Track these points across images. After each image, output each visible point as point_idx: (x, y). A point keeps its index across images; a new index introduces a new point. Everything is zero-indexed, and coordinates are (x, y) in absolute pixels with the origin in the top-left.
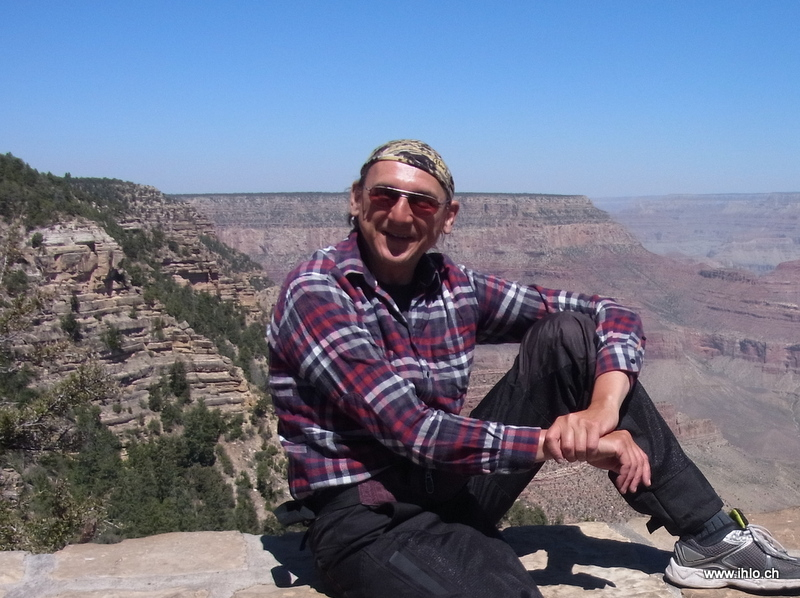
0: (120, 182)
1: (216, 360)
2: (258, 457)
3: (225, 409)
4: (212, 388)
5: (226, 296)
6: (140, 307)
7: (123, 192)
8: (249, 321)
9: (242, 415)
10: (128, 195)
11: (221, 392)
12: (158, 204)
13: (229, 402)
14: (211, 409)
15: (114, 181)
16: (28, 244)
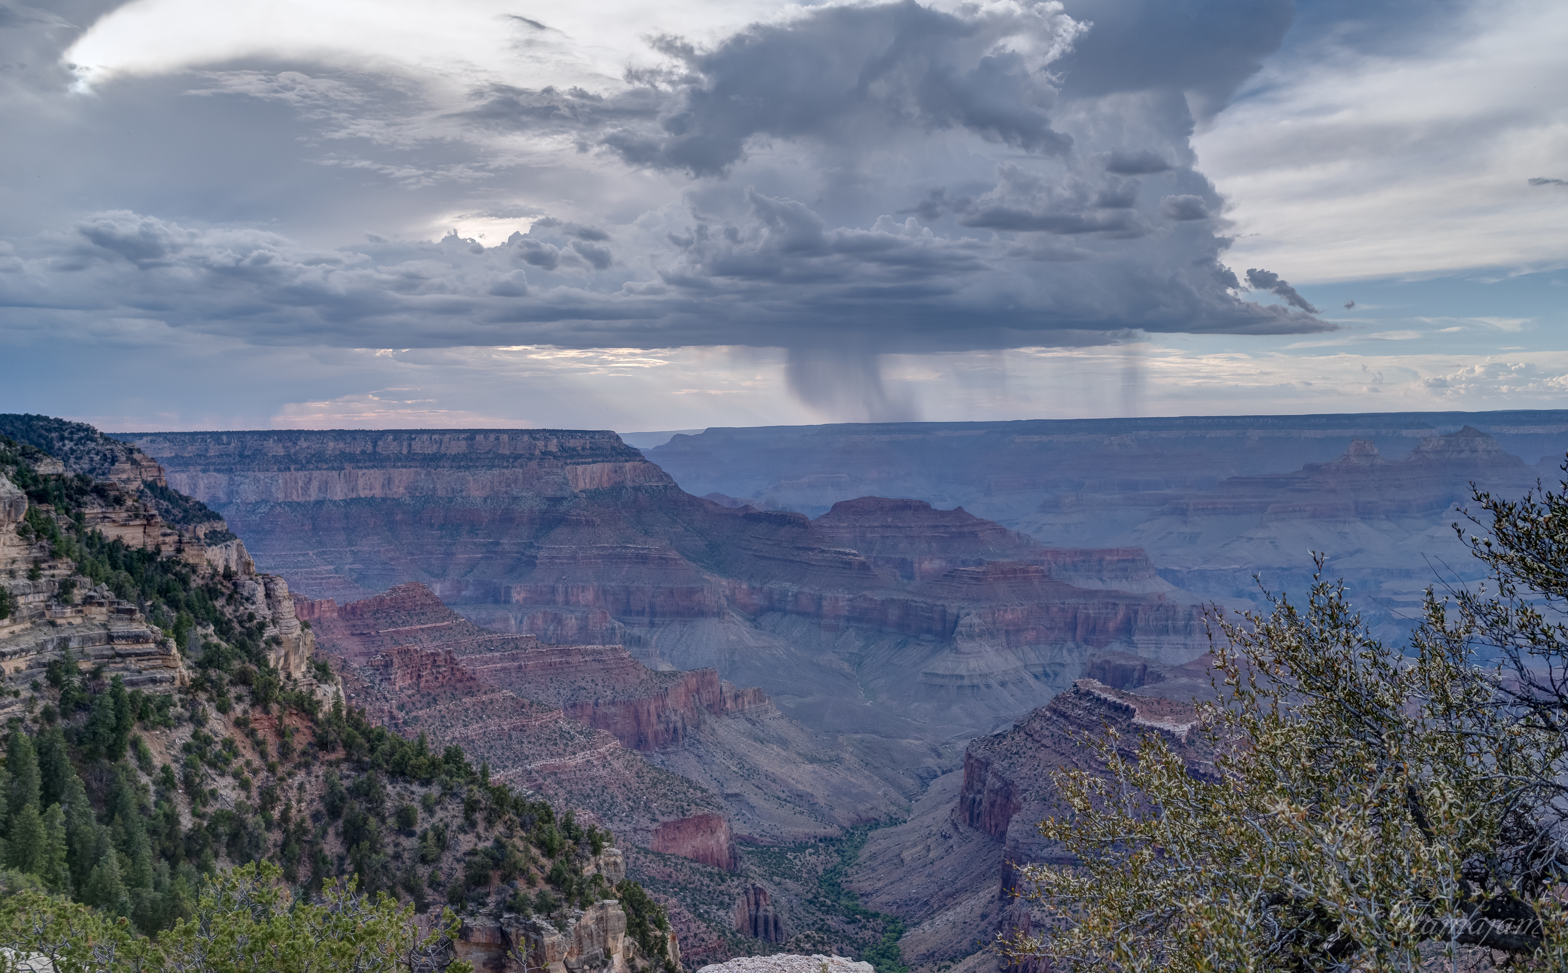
0: (46, 419)
1: (140, 628)
2: (187, 748)
3: (147, 690)
4: (132, 663)
5: (168, 550)
6: (44, 565)
7: (49, 431)
8: (196, 582)
9: (170, 696)
10: (54, 435)
11: (145, 669)
12: (93, 445)
13: (154, 681)
14: (128, 690)
15: (38, 418)
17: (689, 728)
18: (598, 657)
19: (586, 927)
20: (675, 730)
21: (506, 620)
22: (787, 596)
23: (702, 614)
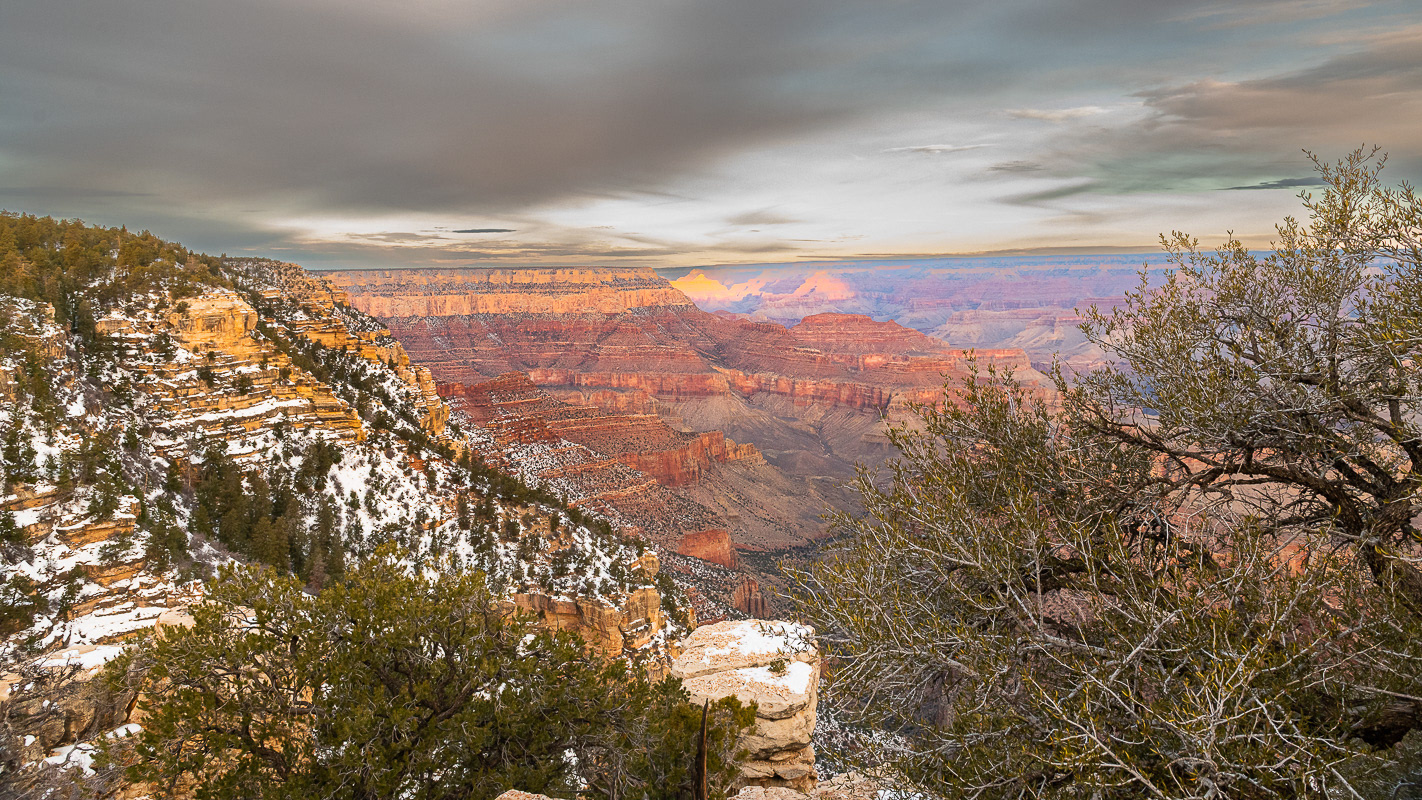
1: (334, 401)
2: (367, 482)
3: (340, 442)
4: (330, 425)
5: (351, 349)
6: (269, 359)
7: (271, 267)
8: (370, 370)
9: (355, 447)
10: (274, 270)
11: (337, 429)
12: (299, 278)
13: (344, 437)
14: (327, 443)
15: (264, 260)
16: (174, 311)
17: (703, 471)
18: (642, 423)
19: (633, 604)
20: (694, 472)
21: (579, 397)
22: (770, 381)
23: (712, 393)
